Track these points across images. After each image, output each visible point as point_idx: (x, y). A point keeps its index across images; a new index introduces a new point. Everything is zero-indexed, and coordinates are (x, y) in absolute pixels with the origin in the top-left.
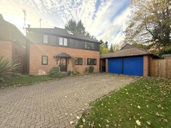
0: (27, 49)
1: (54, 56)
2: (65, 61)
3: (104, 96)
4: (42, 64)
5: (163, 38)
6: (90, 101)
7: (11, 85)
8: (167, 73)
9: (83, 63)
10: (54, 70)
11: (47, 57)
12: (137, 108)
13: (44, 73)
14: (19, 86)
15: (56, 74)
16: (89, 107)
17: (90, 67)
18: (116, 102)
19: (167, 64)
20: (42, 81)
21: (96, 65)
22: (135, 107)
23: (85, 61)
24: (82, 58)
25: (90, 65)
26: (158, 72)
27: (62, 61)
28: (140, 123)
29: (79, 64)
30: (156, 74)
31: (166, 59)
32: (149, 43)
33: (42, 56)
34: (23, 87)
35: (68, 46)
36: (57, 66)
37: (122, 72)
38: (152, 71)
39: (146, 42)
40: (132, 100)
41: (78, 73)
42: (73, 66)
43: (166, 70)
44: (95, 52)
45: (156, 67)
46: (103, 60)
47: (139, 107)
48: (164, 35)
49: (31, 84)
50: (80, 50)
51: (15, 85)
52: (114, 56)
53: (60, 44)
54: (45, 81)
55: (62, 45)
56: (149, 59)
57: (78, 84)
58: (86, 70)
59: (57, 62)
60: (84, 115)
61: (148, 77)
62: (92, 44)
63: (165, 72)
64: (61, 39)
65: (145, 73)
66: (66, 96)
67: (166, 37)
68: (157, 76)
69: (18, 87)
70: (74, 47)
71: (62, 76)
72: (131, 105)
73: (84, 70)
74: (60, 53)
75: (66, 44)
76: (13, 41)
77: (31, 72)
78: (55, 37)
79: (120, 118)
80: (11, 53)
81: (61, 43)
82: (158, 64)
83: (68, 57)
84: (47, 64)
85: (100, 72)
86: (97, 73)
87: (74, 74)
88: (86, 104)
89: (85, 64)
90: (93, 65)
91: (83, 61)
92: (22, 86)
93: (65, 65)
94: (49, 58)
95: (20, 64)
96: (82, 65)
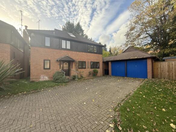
0: (24, 53)
1: (57, 60)
2: (68, 65)
3: (123, 100)
4: (44, 69)
5: (161, 41)
6: (113, 107)
7: (15, 94)
8: (169, 74)
9: (86, 66)
10: (59, 75)
11: (50, 60)
12: (162, 111)
13: (46, 78)
14: (26, 94)
15: (62, 80)
16: (115, 113)
17: (94, 71)
18: (139, 107)
19: (169, 66)
20: (48, 87)
21: (99, 68)
22: (160, 110)
23: (88, 65)
24: (85, 62)
25: (93, 68)
26: (161, 74)
27: (64, 65)
28: (175, 126)
29: (82, 68)
30: (159, 76)
31: (167, 61)
32: (147, 46)
33: (44, 60)
34: (30, 95)
35: (71, 49)
36: (60, 70)
37: (126, 75)
38: (155, 73)
39: (145, 45)
40: (153, 103)
41: (82, 77)
42: (77, 70)
43: (168, 72)
44: (98, 55)
45: (159, 69)
46: (106, 63)
47: (164, 110)
48: (162, 39)
49: (38, 92)
50: (83, 53)
51: (20, 93)
52: (118, 59)
53: (62, 47)
54: (52, 87)
55: (65, 48)
56: (152, 62)
57: (89, 89)
58: (90, 73)
59: (60, 67)
60: (115, 122)
61: (153, 79)
62: (95, 47)
63: (168, 74)
64: (64, 42)
65: (150, 75)
66: (85, 103)
67: (164, 40)
68: (159, 78)
69: (24, 96)
70: (77, 50)
71: (68, 81)
72: (155, 108)
73: (88, 73)
74: (63, 57)
75: (69, 47)
76: (11, 43)
77: (32, 78)
78: (58, 40)
79: (153, 122)
80: (10, 57)
81: (64, 46)
82: (161, 67)
83: (72, 61)
84: (49, 69)
85: (103, 75)
86: (100, 77)
87: (79, 79)
88: (110, 110)
89: (88, 68)
90: (97, 68)
91: (86, 64)
92: (28, 94)
93: (68, 68)
94: (51, 62)
95: (21, 69)
96: (85, 68)
